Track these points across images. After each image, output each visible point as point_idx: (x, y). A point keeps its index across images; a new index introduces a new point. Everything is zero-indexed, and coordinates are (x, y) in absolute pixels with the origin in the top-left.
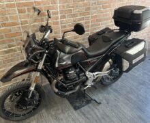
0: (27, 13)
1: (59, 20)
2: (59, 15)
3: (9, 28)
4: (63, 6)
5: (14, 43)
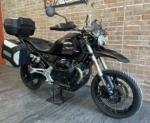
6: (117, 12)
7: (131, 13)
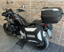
0: (21, 5)
2: (31, 8)
4: (32, 4)
6: (43, 3)
7: (49, 5)
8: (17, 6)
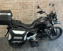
0: (22, 6)
1: (33, 9)
2: (34, 7)
3: (15, 10)
4: (36, 4)
5: (16, 16)
8: (16, 8)
